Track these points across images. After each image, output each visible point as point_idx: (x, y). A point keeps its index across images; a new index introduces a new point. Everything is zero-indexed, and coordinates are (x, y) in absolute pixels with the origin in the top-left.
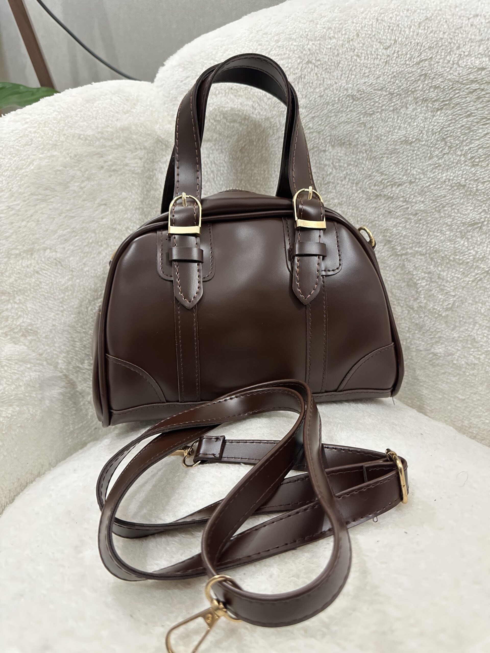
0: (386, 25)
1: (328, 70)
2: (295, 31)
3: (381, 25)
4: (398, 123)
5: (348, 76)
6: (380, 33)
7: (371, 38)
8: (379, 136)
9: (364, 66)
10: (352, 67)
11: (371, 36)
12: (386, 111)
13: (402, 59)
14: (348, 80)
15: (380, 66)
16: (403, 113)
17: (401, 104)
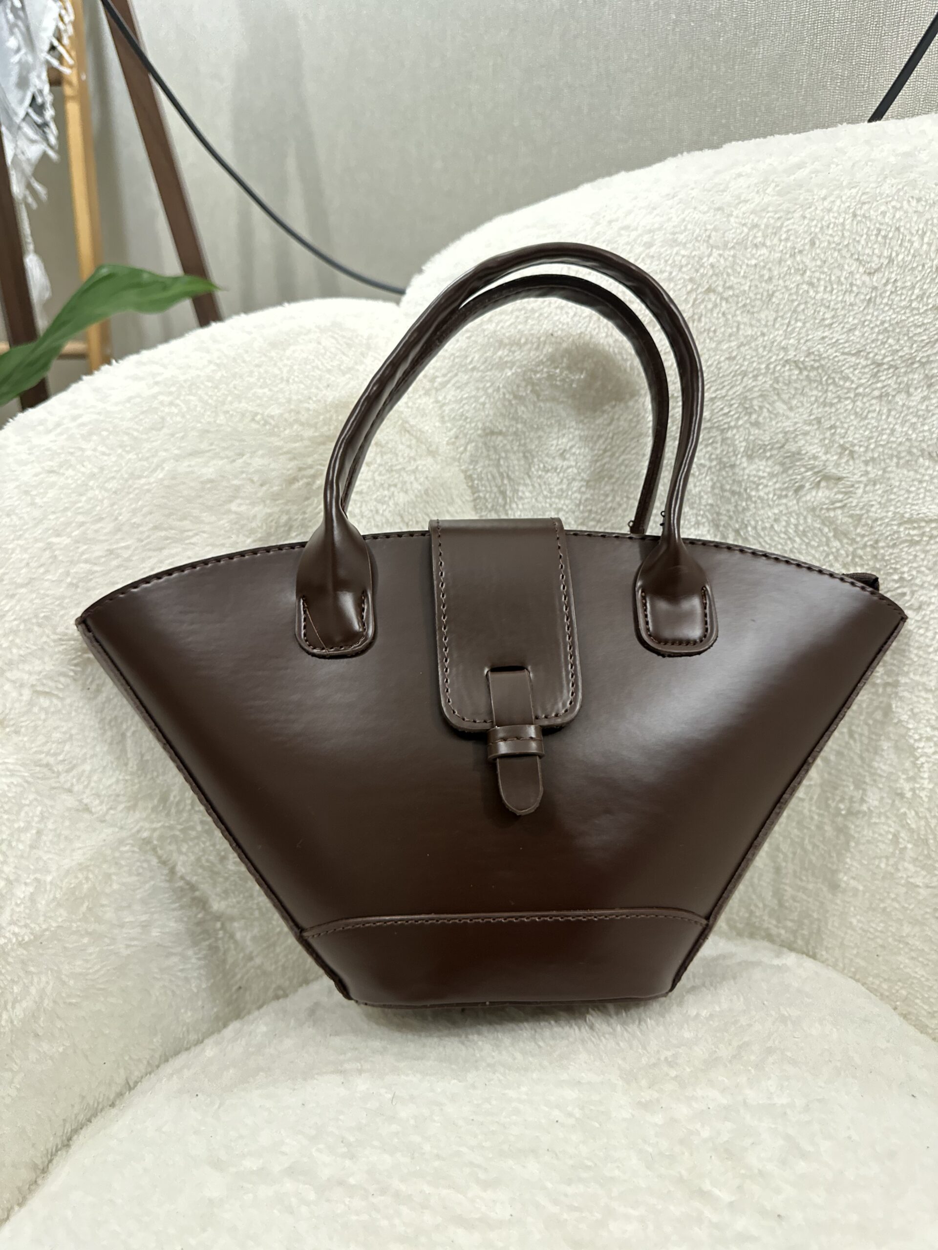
0: (872, 227)
1: (749, 307)
2: (686, 226)
3: (862, 225)
4: (890, 423)
5: (789, 322)
6: (859, 242)
7: (839, 251)
8: (847, 445)
9: (822, 305)
10: (799, 305)
11: (840, 247)
12: (864, 396)
13: (903, 297)
14: (789, 329)
15: (856, 308)
16: (901, 403)
17: (896, 386)
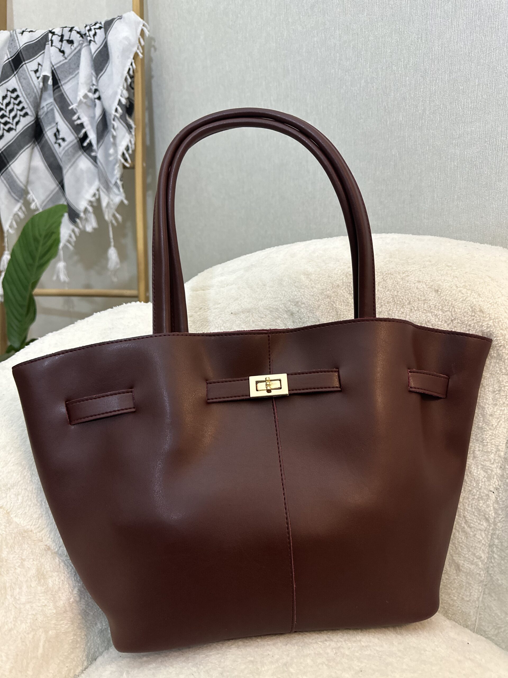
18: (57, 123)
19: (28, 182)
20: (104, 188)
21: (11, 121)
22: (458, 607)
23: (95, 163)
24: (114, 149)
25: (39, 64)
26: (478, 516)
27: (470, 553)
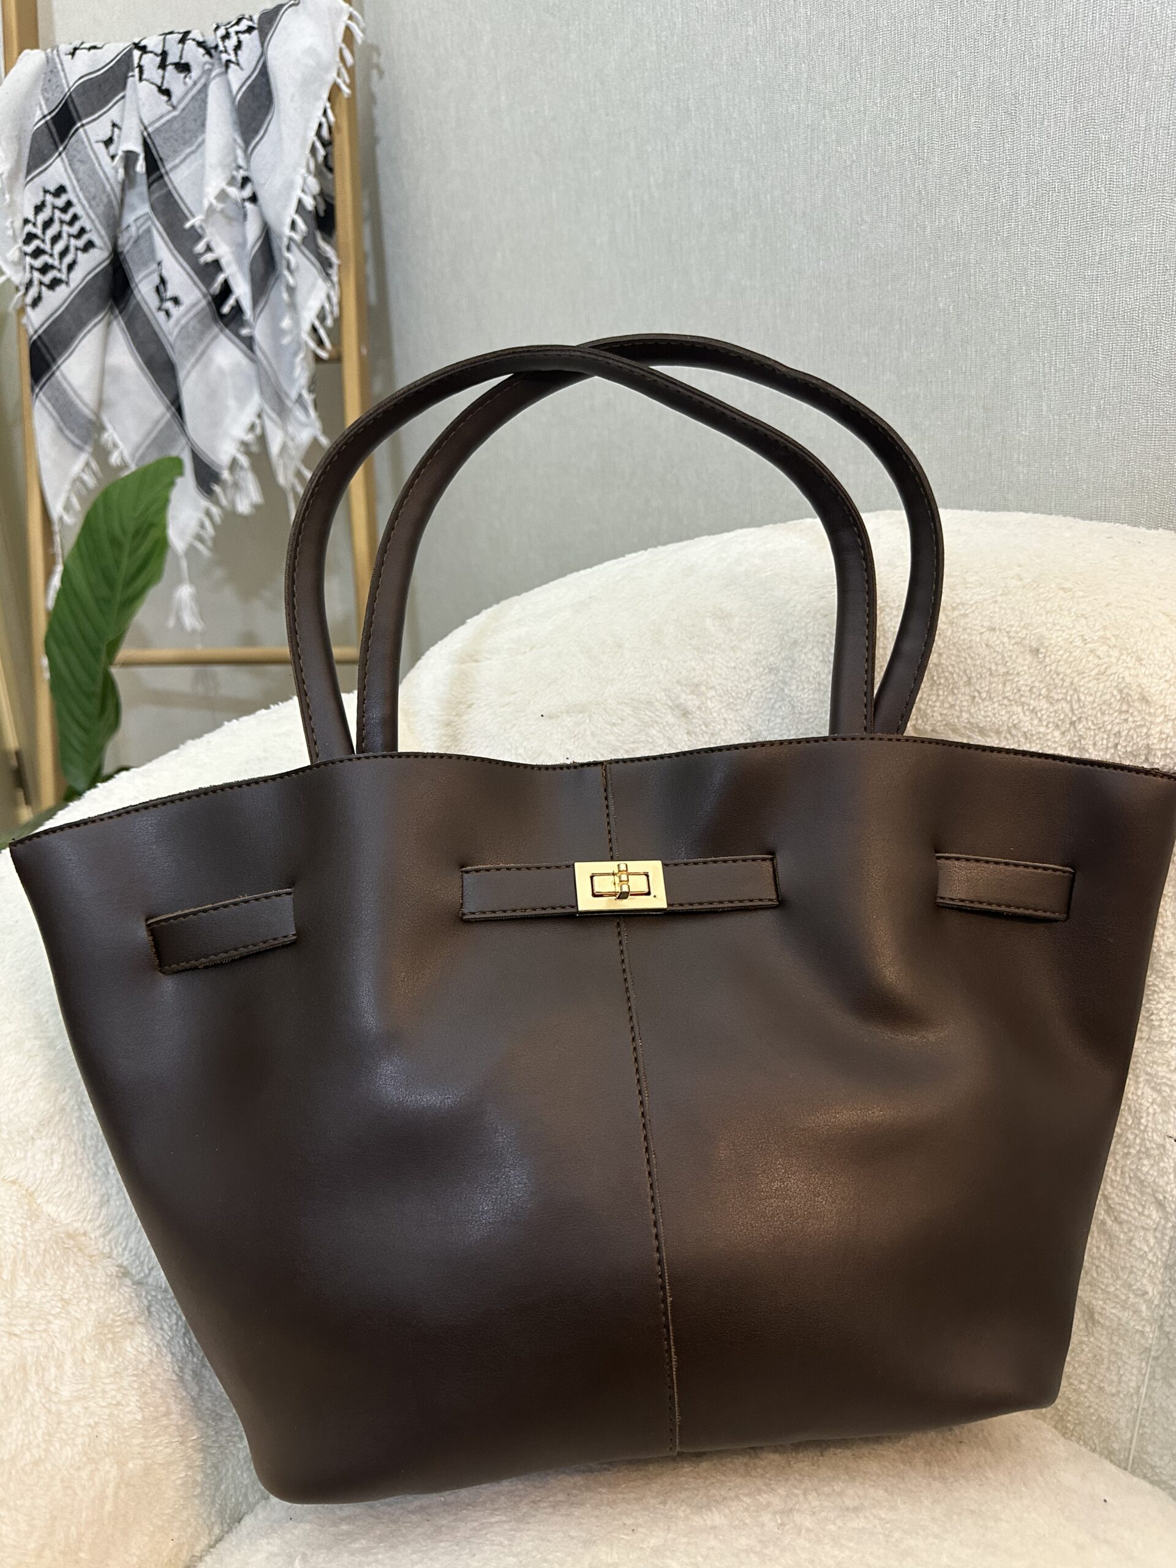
18: (159, 264)
19: (101, 403)
20: (273, 409)
21: (56, 263)
22: (1089, 1407)
23: (249, 352)
24: (292, 318)
25: (114, 125)
26: (1139, 1195)
27: (1119, 1282)
